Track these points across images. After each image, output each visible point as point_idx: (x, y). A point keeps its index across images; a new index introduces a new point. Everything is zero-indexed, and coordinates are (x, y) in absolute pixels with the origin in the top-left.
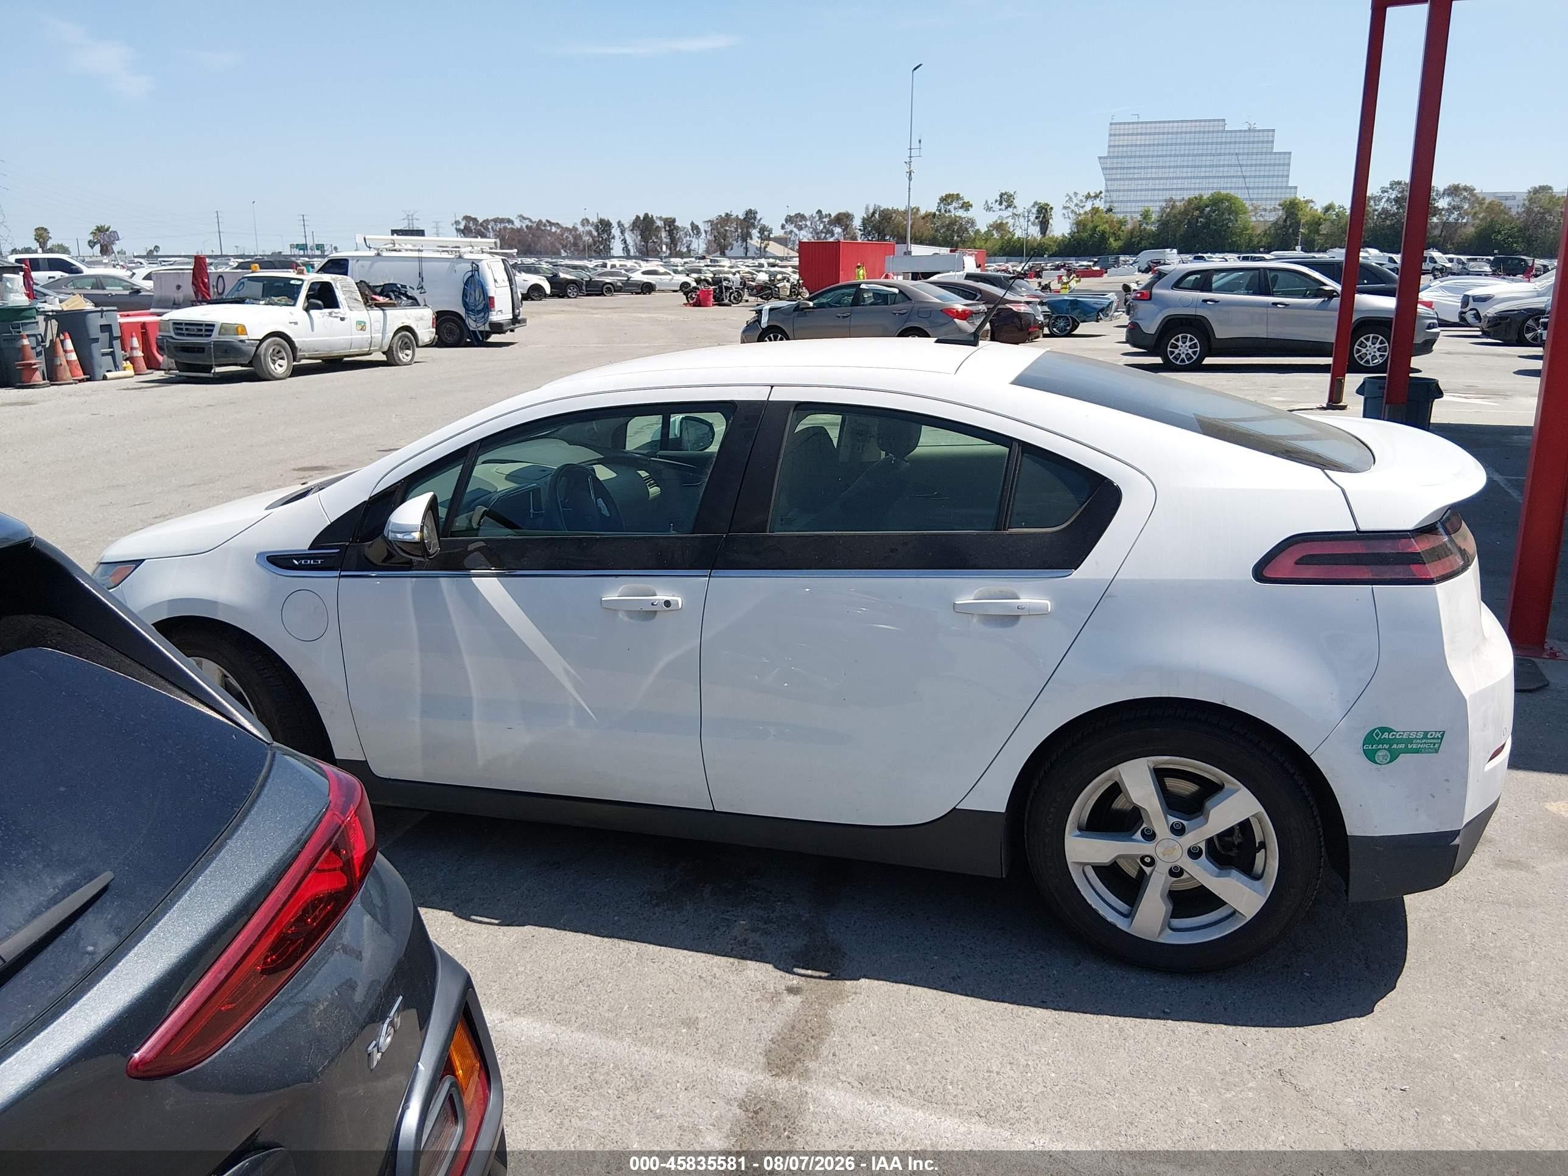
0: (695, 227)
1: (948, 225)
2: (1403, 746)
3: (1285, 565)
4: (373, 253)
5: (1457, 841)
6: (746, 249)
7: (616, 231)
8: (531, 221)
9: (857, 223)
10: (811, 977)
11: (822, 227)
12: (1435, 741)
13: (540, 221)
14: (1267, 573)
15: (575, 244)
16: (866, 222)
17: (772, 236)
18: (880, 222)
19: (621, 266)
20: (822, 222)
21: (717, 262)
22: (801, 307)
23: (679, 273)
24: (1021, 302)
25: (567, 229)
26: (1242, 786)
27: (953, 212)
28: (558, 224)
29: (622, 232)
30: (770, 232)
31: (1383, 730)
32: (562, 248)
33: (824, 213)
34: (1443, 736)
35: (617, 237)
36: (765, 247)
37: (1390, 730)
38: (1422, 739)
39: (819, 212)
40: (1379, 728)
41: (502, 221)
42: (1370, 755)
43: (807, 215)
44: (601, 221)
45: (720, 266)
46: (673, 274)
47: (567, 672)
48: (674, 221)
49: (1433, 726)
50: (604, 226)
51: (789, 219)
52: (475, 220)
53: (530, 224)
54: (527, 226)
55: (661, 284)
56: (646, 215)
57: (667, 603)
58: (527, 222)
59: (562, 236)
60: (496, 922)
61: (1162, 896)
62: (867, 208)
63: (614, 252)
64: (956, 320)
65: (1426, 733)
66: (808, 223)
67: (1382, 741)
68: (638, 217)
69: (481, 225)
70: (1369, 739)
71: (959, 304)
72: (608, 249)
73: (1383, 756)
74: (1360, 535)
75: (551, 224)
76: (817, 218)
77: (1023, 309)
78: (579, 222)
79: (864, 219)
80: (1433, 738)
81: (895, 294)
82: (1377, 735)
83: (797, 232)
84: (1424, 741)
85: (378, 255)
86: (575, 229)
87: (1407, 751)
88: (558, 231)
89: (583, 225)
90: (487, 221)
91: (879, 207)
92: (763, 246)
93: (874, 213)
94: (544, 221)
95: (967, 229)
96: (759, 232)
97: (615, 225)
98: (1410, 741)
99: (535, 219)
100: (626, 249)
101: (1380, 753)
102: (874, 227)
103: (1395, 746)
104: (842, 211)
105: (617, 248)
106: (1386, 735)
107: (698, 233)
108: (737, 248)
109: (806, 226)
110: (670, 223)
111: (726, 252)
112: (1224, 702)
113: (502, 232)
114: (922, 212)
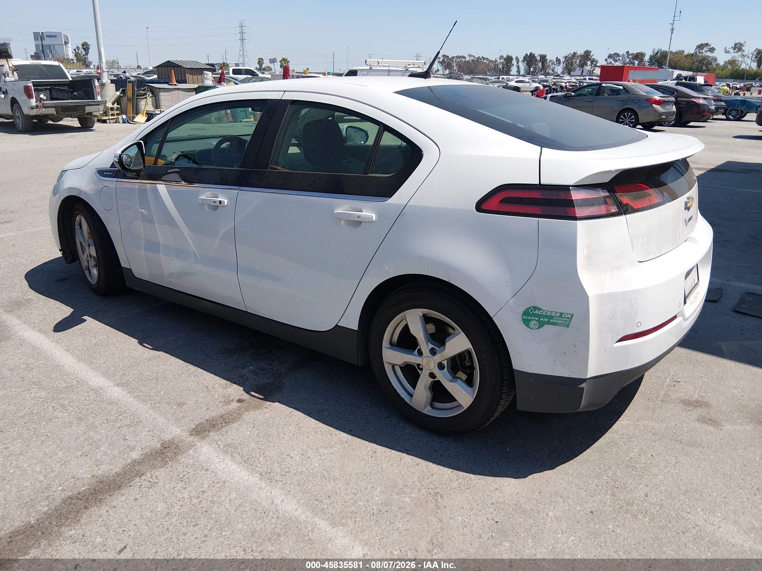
0: (558, 60)
1: (701, 60)
2: (547, 320)
3: (493, 203)
4: (368, 68)
5: (583, 385)
6: (583, 71)
7: (514, 62)
8: (474, 57)
9: (647, 58)
10: (255, 397)
11: (628, 60)
12: (567, 320)
13: (479, 57)
14: (483, 207)
15: (494, 69)
16: (651, 58)
17: (597, 65)
18: (660, 58)
19: (507, 78)
20: (628, 58)
21: (562, 77)
22: (567, 95)
23: (536, 82)
24: (700, 98)
25: (491, 61)
26: (461, 331)
27: (704, 53)
28: (487, 58)
29: (518, 62)
30: (597, 62)
31: (535, 308)
32: (488, 71)
33: (630, 53)
34: (572, 317)
35: (515, 65)
36: (593, 70)
37: (540, 309)
38: (559, 317)
39: (628, 52)
40: (533, 307)
41: (460, 57)
42: (526, 322)
43: (621, 54)
44: (508, 56)
45: (564, 79)
46: (531, 83)
47: (189, 234)
48: (546, 56)
49: (567, 310)
50: (509, 59)
51: (610, 56)
52: (448, 57)
53: (474, 59)
54: (472, 60)
55: (524, 87)
56: (531, 53)
57: (220, 202)
58: (472, 58)
59: (489, 64)
60: (151, 347)
61: (425, 388)
62: (654, 50)
63: (512, 73)
64: (654, 105)
65: (561, 314)
66: (621, 58)
67: (535, 315)
68: (527, 54)
69: (450, 59)
70: (526, 313)
71: (657, 96)
72: (509, 70)
73: (534, 324)
74: (540, 187)
75: (484, 58)
76: (626, 56)
77: (701, 101)
78: (498, 57)
79: (651, 56)
80: (566, 318)
81: (621, 89)
82: (532, 311)
83: (614, 63)
84: (560, 318)
85: (371, 68)
86: (496, 61)
87: (549, 323)
88: (487, 62)
89: (500, 59)
90: (453, 57)
91: (661, 50)
92: (592, 69)
93: (657, 53)
94: (481, 57)
95: (711, 63)
96: (591, 62)
97: (514, 58)
98: (552, 317)
99: (477, 56)
100: (519, 71)
101: (532, 322)
102: (656, 61)
103: (542, 319)
104: (639, 52)
105: (514, 70)
106: (537, 312)
107: (559, 63)
108: (578, 71)
109: (619, 60)
110: (543, 58)
111: (571, 72)
112: (449, 280)
113: (460, 63)
114: (686, 53)
